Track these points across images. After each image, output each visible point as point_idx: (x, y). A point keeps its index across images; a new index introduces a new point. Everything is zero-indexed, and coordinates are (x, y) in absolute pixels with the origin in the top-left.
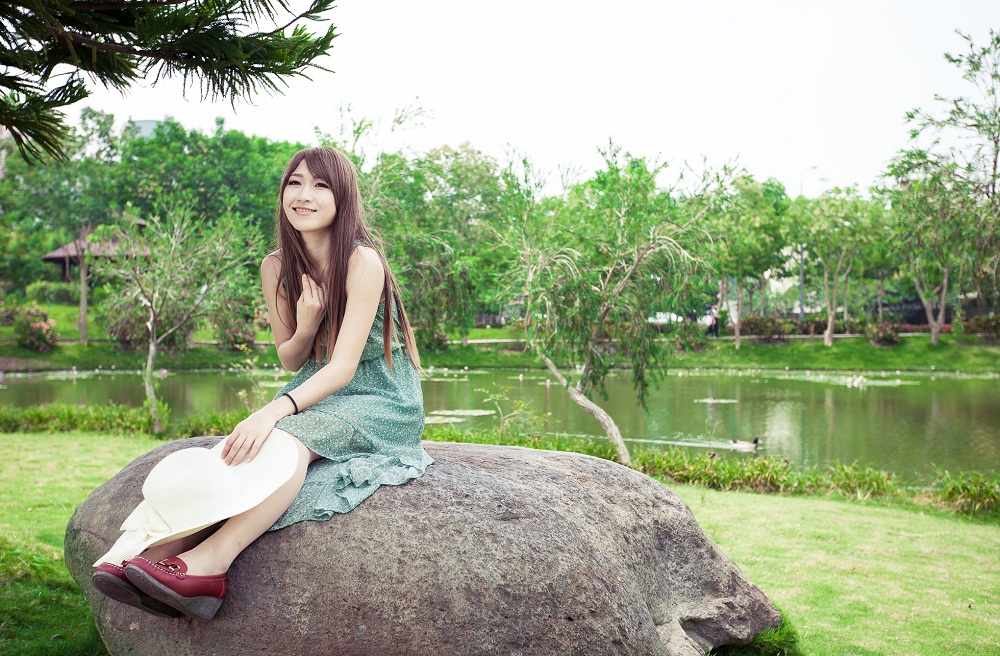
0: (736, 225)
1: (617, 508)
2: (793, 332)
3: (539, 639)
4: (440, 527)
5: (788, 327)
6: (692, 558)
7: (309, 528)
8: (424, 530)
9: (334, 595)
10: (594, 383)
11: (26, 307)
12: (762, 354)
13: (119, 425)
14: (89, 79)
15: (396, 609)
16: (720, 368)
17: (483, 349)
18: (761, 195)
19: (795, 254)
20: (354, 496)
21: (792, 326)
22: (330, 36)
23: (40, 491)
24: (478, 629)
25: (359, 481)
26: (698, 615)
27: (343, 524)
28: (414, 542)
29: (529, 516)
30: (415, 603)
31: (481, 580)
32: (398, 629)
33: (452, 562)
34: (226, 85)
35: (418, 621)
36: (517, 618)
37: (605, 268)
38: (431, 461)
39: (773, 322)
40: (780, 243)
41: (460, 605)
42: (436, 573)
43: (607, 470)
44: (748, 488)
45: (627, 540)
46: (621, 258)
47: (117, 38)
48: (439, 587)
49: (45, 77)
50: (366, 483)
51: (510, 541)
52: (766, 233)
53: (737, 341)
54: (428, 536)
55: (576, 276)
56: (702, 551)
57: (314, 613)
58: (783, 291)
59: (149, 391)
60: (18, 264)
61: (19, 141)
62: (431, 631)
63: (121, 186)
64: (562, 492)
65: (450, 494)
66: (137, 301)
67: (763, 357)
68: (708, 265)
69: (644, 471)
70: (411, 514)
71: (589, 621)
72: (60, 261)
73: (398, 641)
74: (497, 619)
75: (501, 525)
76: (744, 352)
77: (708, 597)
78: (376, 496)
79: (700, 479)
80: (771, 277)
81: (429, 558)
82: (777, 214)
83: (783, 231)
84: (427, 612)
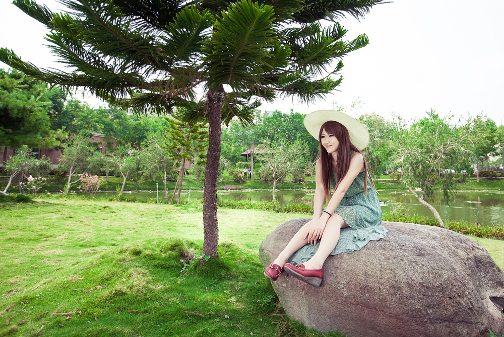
0: (476, 137)
1: (459, 251)
2: (501, 176)
3: (438, 305)
4: (395, 258)
5: (499, 174)
6: (491, 272)
7: (345, 255)
8: (389, 259)
9: (356, 281)
10: (428, 196)
11: (236, 170)
12: (488, 185)
13: (265, 207)
14: (262, 100)
15: (380, 289)
16: (471, 189)
17: (381, 182)
18: (485, 126)
19: (500, 147)
20: (361, 244)
21: (500, 174)
22: (340, 79)
23: (244, 229)
24: (413, 300)
25: (362, 239)
26: (496, 295)
27: (357, 255)
28: (385, 264)
29: (428, 254)
30: (387, 287)
31: (413, 280)
32: (381, 297)
33: (401, 272)
34: (306, 97)
35: (389, 294)
36: (429, 296)
37: (431, 155)
38: (387, 231)
39: (493, 172)
40: (494, 143)
41: (405, 289)
42: (395, 276)
43: (452, 235)
44: (494, 238)
45: (465, 264)
46: (437, 151)
47: (270, 86)
48: (396, 282)
49: (249, 100)
50: (365, 239)
51: (423, 265)
52: (488, 139)
53: (478, 179)
54: (390, 261)
55: (420, 158)
56: (495, 268)
57: (348, 287)
58: (495, 161)
59: (274, 197)
60: (234, 157)
61: (241, 120)
62: (395, 299)
63: (263, 132)
64: (438, 244)
65: (397, 245)
66: (270, 168)
67: (489, 185)
68: (472, 153)
69: (450, 229)
70: (383, 252)
71: (458, 299)
72: (245, 155)
73: (381, 301)
74: (421, 296)
75: (418, 258)
76: (481, 184)
77: (499, 288)
78: (369, 245)
79: (473, 233)
80: (490, 155)
81: (391, 270)
82: (492, 133)
83: (495, 139)
84: (392, 291)
